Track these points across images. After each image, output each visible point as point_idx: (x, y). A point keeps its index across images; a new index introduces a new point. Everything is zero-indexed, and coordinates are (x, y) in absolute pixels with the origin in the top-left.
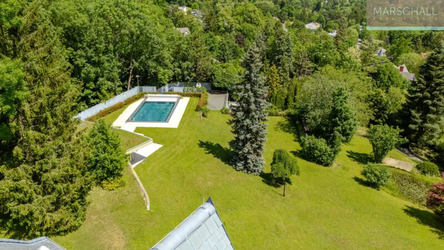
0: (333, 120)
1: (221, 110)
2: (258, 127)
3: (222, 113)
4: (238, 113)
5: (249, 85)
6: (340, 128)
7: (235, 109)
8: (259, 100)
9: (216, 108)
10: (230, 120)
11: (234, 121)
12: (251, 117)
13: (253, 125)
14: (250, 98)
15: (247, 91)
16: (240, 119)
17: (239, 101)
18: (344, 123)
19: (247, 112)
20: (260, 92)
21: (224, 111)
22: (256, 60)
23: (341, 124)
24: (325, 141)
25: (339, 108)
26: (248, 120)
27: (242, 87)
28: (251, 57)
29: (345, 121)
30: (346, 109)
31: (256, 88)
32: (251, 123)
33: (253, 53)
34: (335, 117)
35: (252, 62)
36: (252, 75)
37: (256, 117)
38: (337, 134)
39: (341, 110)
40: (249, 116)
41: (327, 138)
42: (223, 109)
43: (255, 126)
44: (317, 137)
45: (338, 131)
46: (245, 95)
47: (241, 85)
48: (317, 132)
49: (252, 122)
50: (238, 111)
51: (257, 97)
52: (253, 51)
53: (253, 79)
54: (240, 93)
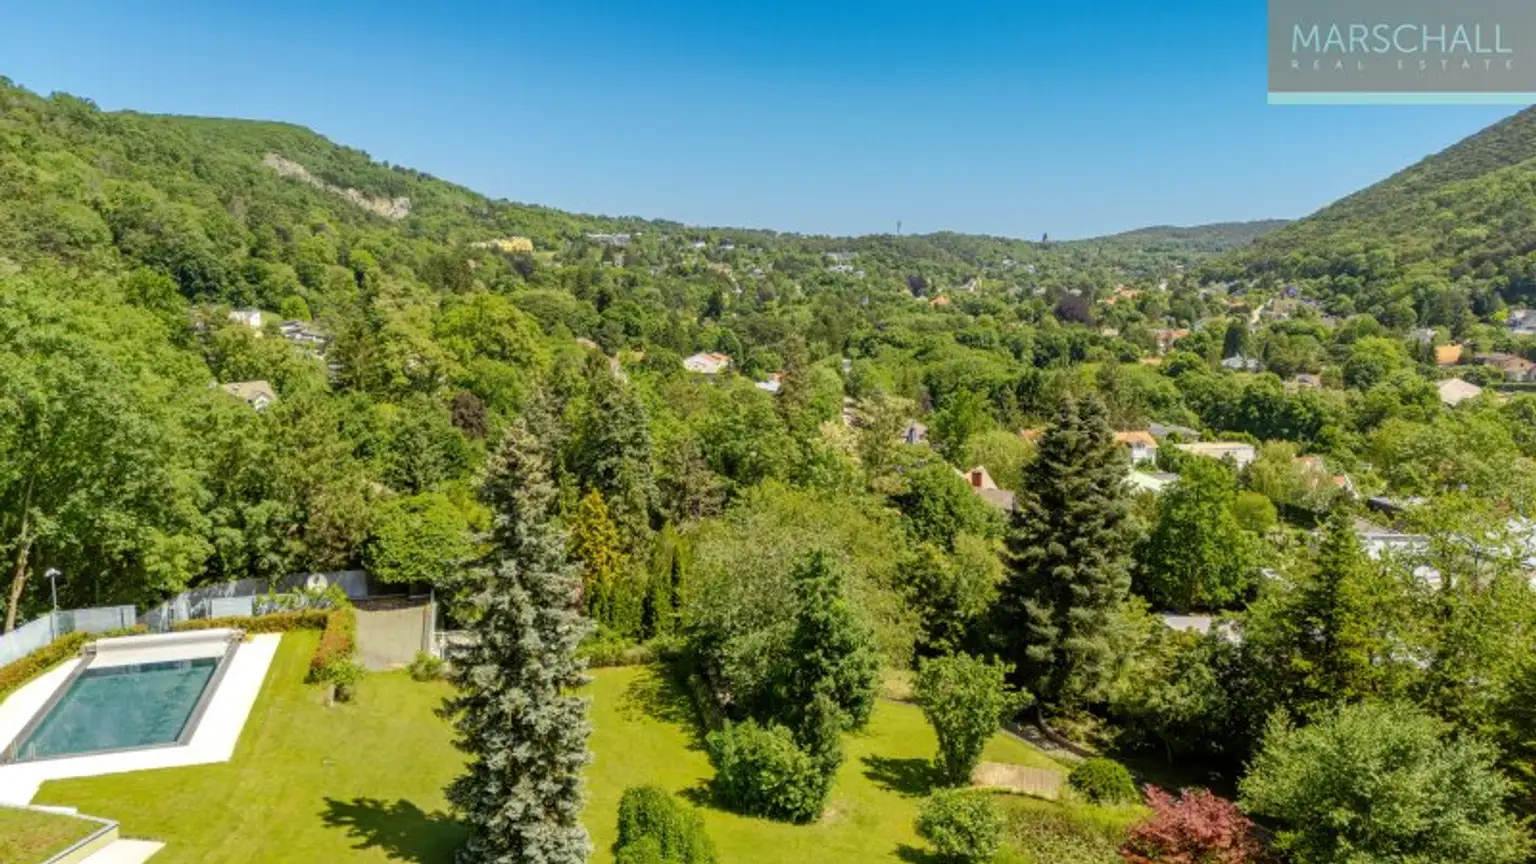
0: (807, 657)
1: (412, 668)
2: (557, 711)
3: (416, 677)
4: (478, 670)
5: (512, 563)
6: (829, 682)
7: (463, 655)
8: (552, 612)
9: (389, 661)
10: (445, 702)
11: (462, 704)
12: (528, 680)
13: (537, 707)
14: (519, 609)
15: (504, 584)
16: (486, 694)
17: (479, 625)
18: (842, 663)
19: (512, 662)
20: (553, 583)
21: (420, 670)
22: (531, 477)
23: (834, 669)
24: (789, 732)
25: (821, 615)
26: (515, 693)
27: (487, 572)
28: (513, 466)
29: (842, 657)
30: (842, 616)
31: (537, 571)
32: (527, 700)
33: (518, 453)
34: (811, 645)
35: (518, 483)
36: (522, 527)
37: (547, 675)
38: (826, 703)
39: (826, 622)
40: (519, 674)
41: (794, 723)
42: (419, 662)
43: (545, 710)
44: (763, 722)
45: (826, 690)
46: (499, 599)
47: (483, 565)
48: (762, 706)
49: (534, 697)
50: (478, 664)
51: (545, 604)
52: (519, 448)
53: (526, 541)
54: (482, 595)
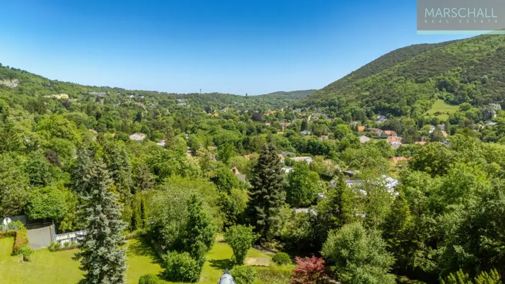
0: (193, 229)
1: (49, 248)
2: (117, 253)
3: (51, 251)
4: (89, 242)
5: (100, 206)
6: (201, 236)
7: (82, 238)
8: (114, 221)
9: (39, 246)
12: (106, 244)
13: (110, 253)
14: (103, 221)
15: (97, 213)
16: (92, 250)
17: (88, 227)
18: (204, 230)
19: (100, 238)
20: (114, 211)
21: (53, 248)
22: (106, 177)
23: (202, 232)
24: (188, 254)
25: (197, 215)
26: (102, 249)
27: (91, 209)
28: (99, 174)
29: (204, 228)
30: (203, 215)
31: (108, 208)
32: (107, 250)
33: (101, 169)
34: (194, 225)
35: (101, 180)
36: (103, 194)
37: (114, 241)
38: (200, 243)
39: (199, 218)
40: (103, 242)
41: (189, 250)
42: (52, 245)
43: (112, 253)
44: (179, 252)
45: (200, 239)
46: (96, 218)
47: (89, 207)
48: (178, 246)
49: (108, 249)
50: (88, 240)
51: (112, 219)
52: (101, 168)
53: (104, 198)
54: (90, 217)
